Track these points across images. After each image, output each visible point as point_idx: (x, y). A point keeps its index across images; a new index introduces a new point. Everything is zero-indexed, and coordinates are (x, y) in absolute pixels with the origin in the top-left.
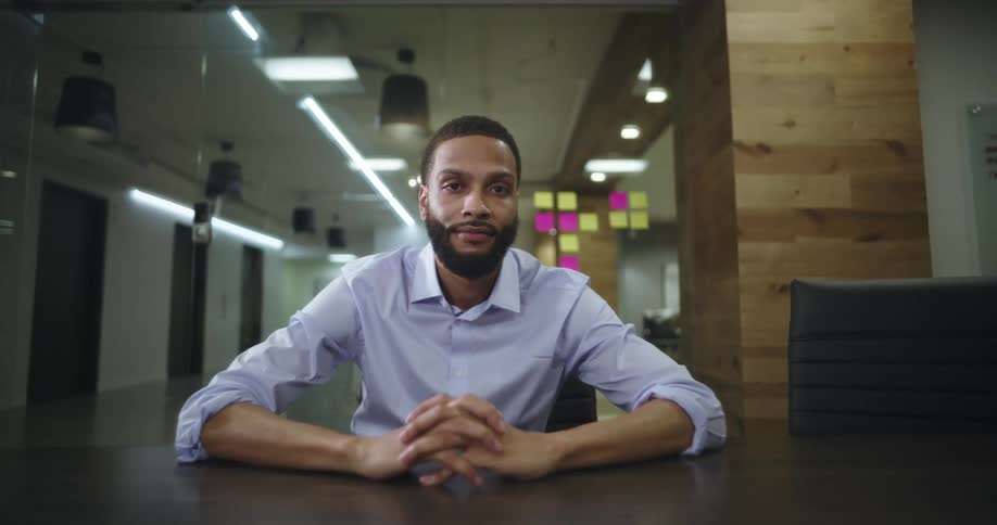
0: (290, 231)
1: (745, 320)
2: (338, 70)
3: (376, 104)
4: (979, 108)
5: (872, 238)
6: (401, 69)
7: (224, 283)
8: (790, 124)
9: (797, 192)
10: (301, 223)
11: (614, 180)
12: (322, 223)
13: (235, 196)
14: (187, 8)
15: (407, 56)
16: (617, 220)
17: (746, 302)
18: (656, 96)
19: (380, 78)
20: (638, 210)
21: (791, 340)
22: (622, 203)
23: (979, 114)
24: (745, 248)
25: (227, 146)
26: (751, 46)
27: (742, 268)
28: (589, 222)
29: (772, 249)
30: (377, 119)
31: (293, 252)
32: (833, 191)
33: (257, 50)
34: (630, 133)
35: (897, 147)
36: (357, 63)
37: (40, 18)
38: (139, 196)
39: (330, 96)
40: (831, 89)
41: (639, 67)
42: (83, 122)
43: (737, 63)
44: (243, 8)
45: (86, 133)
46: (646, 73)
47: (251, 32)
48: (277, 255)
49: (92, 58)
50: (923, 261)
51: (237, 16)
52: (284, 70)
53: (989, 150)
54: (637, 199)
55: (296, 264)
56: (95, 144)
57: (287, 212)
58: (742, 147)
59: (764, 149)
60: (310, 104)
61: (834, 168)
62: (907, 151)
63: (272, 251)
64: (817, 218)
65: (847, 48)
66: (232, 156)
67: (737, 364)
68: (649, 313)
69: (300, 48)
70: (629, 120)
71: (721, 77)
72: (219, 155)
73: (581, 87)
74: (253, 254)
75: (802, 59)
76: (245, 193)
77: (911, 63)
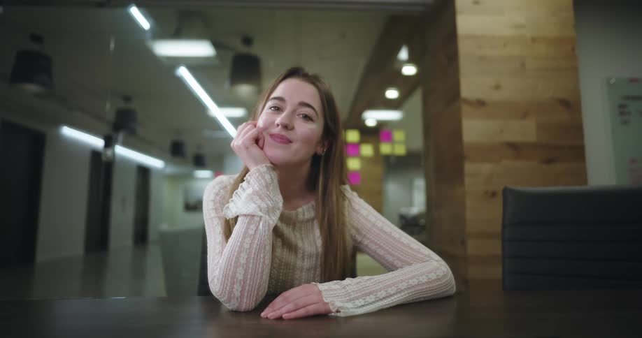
0: (169, 156)
1: (469, 215)
2: (202, 49)
3: (226, 73)
4: (614, 80)
5: (549, 161)
6: (244, 49)
7: (123, 190)
8: (497, 87)
9: (502, 131)
10: (176, 151)
11: (381, 125)
12: (190, 150)
13: (132, 132)
14: (101, 5)
15: (247, 41)
16: (385, 148)
17: (469, 203)
18: (409, 70)
19: (229, 56)
20: (400, 142)
21: (504, 226)
22: (388, 138)
23: (614, 84)
24: (469, 167)
25: (127, 99)
26: (473, 37)
27: (467, 180)
28: (367, 150)
29: (486, 168)
30: (227, 85)
31: (171, 170)
32: (524, 131)
33: (149, 35)
34: (392, 94)
35: (564, 103)
36: (216, 45)
38: (68, 132)
39: (196, 66)
40: (523, 65)
41: (398, 50)
42: (29, 80)
43: (464, 47)
44: (139, 6)
45: (32, 88)
46: (404, 54)
47: (144, 23)
48: (159, 172)
49: (36, 38)
50: (582, 176)
51: (135, 11)
52: (167, 49)
53: (621, 106)
54: (398, 135)
55: (173, 178)
56: (38, 95)
57: (167, 144)
58: (467, 102)
59: (481, 103)
60: (183, 72)
61: (525, 115)
62: (571, 105)
63: (156, 169)
64: (516, 149)
65: (534, 40)
66: (131, 105)
67: (463, 243)
68: (403, 211)
69: (177, 34)
70: (391, 84)
71: (453, 56)
72: (121, 105)
73: (361, 63)
74: (144, 171)
75: (505, 46)
77: (573, 49)
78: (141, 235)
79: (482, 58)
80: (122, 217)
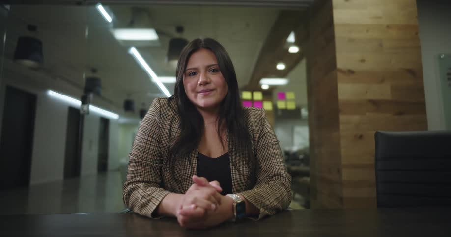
0: (123, 110)
1: (343, 151)
2: (148, 35)
3: (165, 52)
4: (443, 55)
5: (401, 113)
6: (177, 35)
7: (91, 134)
8: (363, 61)
9: (366, 92)
10: (128, 107)
11: (272, 88)
12: (137, 106)
13: (98, 94)
14: (79, 4)
15: (180, 30)
16: (281, 105)
17: (343, 143)
18: (294, 50)
19: (167, 41)
20: (291, 100)
22: (282, 96)
23: (444, 58)
24: (343, 118)
25: (94, 71)
26: (344, 25)
27: (342, 127)
28: (268, 106)
29: (355, 118)
30: (166, 60)
31: (123, 120)
32: (382, 92)
33: (111, 26)
34: (281, 66)
35: (411, 72)
36: (159, 32)
37: (8, 7)
38: (52, 93)
39: (143, 47)
40: (381, 45)
41: (287, 35)
42: (27, 58)
43: (338, 33)
44: (103, 5)
45: (28, 63)
46: (291, 38)
47: (108, 18)
48: (116, 122)
49: (32, 28)
50: (424, 124)
51: (101, 8)
52: (124, 35)
53: (448, 74)
54: (290, 95)
55: (125, 126)
56: (32, 68)
57: (122, 102)
58: (341, 71)
59: (351, 72)
60: (134, 51)
61: (382, 81)
62: (415, 73)
63: (114, 120)
64: (376, 104)
65: (388, 27)
66: (96, 75)
67: (339, 172)
68: (287, 149)
69: (131, 24)
70: (281, 60)
71: (330, 39)
72: (91, 75)
73: (260, 45)
74: (105, 121)
75: (368, 31)
76: (102, 93)
77: (417, 34)
78: (103, 166)
79: (351, 40)
80: (90, 154)
